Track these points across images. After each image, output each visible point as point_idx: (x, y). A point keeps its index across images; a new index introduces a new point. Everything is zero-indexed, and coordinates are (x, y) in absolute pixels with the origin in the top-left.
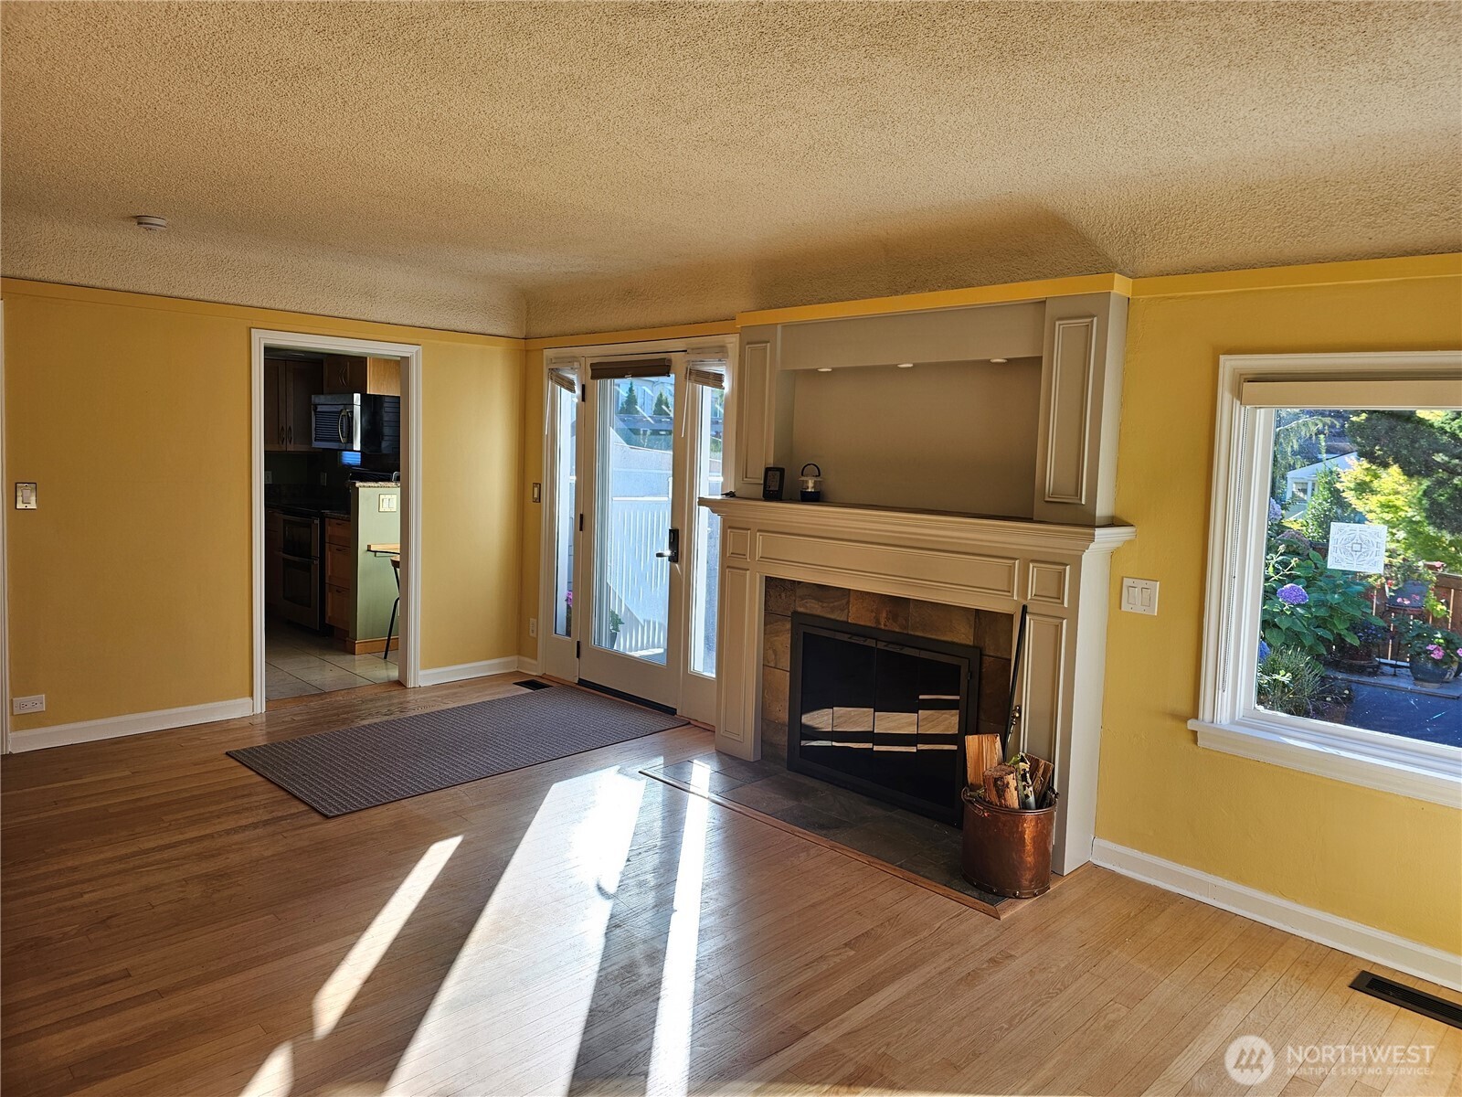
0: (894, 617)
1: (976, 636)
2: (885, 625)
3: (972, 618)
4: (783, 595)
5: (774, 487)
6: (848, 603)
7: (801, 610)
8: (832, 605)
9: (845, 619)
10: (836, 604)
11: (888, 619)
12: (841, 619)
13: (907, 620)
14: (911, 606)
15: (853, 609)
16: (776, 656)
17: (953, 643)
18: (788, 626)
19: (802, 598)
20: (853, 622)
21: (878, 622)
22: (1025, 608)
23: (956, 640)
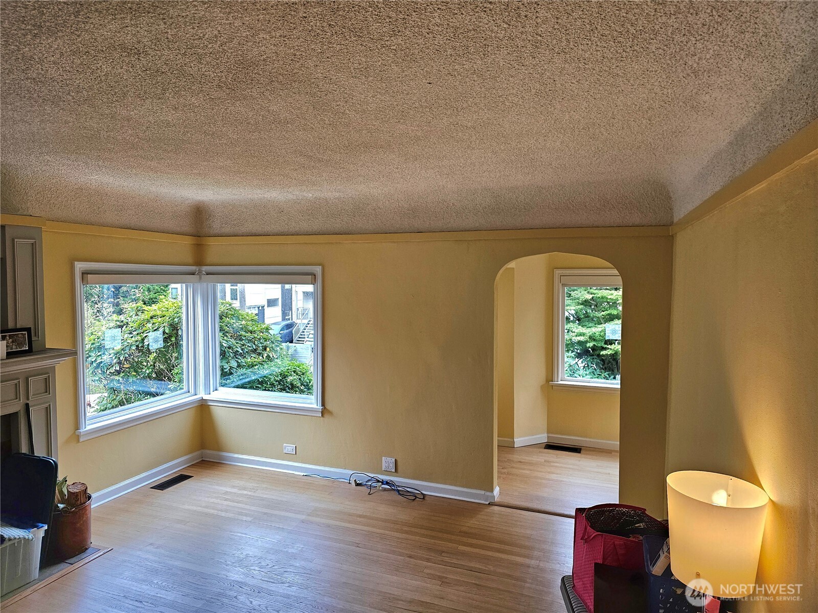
22: (27, 404)
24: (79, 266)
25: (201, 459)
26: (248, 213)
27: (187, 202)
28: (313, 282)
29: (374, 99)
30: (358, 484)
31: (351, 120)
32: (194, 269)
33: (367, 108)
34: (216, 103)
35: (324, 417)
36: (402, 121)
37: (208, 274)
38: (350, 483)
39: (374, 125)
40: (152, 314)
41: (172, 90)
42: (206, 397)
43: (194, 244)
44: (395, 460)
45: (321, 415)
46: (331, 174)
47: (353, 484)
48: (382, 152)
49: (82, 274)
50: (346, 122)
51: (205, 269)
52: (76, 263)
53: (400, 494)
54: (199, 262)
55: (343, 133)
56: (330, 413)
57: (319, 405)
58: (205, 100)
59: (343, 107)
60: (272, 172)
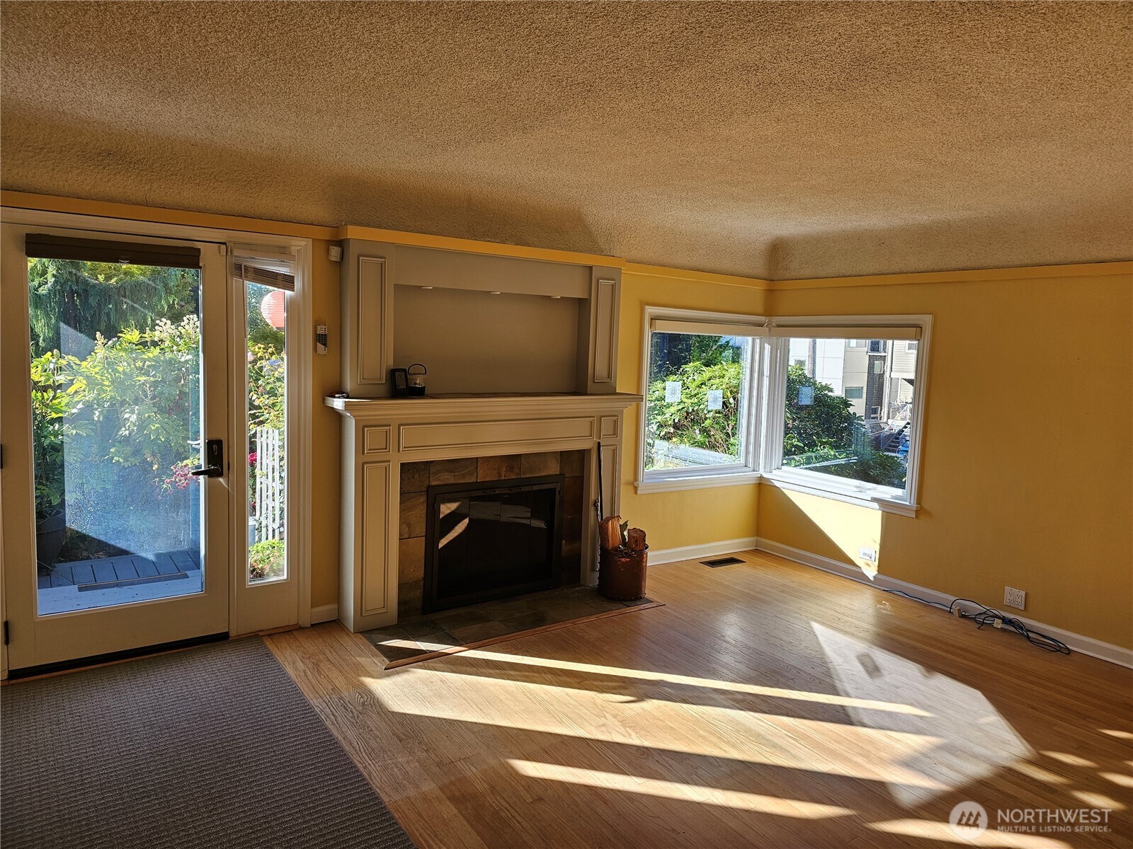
0: (511, 469)
1: (561, 468)
2: (505, 476)
3: (559, 458)
4: (416, 476)
5: (402, 386)
6: (477, 467)
7: (434, 483)
8: (462, 472)
9: (475, 481)
10: (466, 471)
11: (506, 471)
12: (471, 481)
13: (520, 469)
14: (523, 458)
15: (480, 471)
16: (409, 528)
17: (549, 476)
18: (423, 499)
19: (435, 474)
20: (481, 480)
21: (499, 474)
22: (599, 443)
23: (550, 473)
24: (650, 310)
25: (755, 548)
26: (836, 249)
27: (762, 239)
28: (918, 337)
29: (1019, 74)
30: (963, 615)
31: (987, 104)
32: (763, 320)
33: (1010, 86)
34: (822, 108)
35: (918, 519)
36: (1062, 96)
37: (779, 326)
38: (950, 612)
39: (1021, 107)
40: (711, 374)
41: (780, 100)
42: (766, 475)
43: (766, 290)
44: (1026, 593)
45: (914, 516)
46: (958, 182)
47: (956, 614)
48: (1035, 142)
49: (651, 319)
50: (980, 108)
51: (777, 320)
52: (647, 307)
53: (1031, 641)
54: (769, 311)
55: (975, 123)
56: (929, 514)
57: (912, 502)
58: (811, 107)
59: (977, 89)
60: (876, 188)
